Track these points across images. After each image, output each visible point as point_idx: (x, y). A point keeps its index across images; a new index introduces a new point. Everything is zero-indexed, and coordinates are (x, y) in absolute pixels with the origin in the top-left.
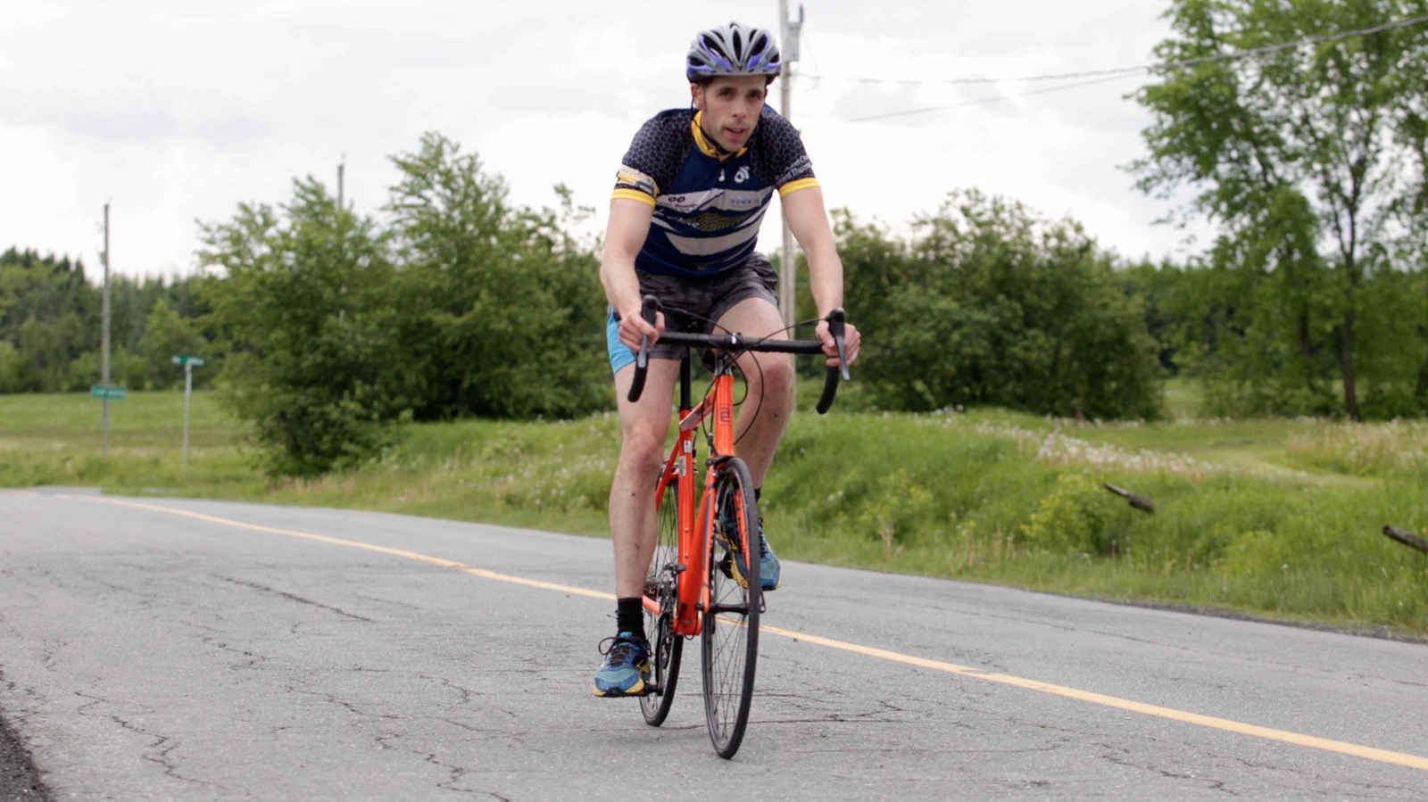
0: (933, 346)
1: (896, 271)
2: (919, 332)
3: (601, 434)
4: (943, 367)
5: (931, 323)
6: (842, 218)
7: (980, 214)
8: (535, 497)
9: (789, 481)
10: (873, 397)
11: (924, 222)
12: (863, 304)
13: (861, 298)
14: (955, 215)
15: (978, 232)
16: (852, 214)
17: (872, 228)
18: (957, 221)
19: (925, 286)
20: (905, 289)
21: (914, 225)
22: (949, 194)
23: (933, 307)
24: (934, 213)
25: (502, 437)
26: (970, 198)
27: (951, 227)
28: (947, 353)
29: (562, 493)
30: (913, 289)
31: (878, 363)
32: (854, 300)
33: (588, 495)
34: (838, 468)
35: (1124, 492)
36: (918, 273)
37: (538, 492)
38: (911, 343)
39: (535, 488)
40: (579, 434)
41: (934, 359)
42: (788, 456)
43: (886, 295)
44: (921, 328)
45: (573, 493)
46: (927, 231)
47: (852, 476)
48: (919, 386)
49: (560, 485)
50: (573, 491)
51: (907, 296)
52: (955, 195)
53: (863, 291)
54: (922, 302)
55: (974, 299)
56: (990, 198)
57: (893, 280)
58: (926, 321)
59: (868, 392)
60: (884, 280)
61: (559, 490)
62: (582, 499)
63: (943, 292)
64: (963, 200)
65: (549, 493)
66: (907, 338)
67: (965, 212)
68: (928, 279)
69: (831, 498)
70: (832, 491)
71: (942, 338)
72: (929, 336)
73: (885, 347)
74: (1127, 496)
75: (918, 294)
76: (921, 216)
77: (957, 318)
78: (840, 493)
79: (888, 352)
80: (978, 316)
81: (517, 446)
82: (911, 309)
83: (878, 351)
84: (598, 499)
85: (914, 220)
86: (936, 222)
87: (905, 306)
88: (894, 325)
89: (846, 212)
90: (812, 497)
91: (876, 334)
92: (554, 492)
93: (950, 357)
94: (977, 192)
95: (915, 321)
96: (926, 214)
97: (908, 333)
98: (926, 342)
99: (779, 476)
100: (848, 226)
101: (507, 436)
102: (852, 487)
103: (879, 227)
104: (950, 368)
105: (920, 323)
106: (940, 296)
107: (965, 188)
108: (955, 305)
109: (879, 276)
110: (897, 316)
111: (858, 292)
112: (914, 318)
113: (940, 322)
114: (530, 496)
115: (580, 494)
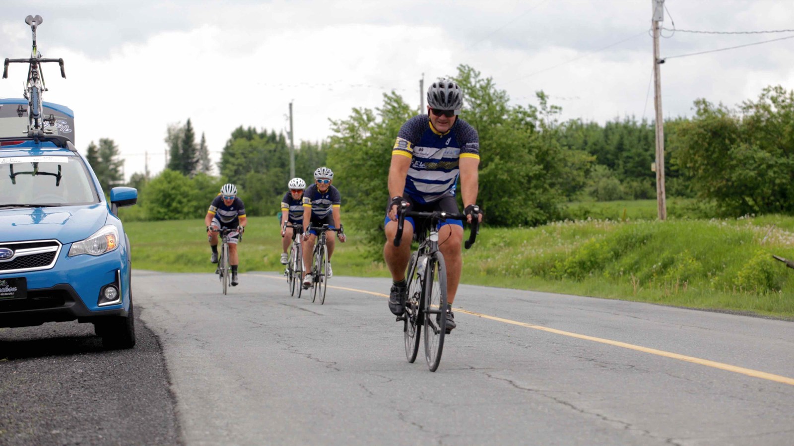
0: (756, 179)
1: (734, 136)
2: (748, 171)
3: (548, 234)
4: (762, 191)
5: (755, 165)
6: (702, 107)
7: (783, 101)
8: (503, 269)
9: (637, 258)
10: (723, 209)
11: (751, 107)
12: (715, 156)
13: (714, 152)
14: (768, 102)
15: (783, 112)
16: (708, 104)
17: (720, 111)
18: (770, 106)
19: (751, 144)
20: (739, 146)
21: (744, 108)
22: (764, 90)
23: (755, 156)
24: (756, 101)
25: (497, 236)
26: (777, 92)
27: (766, 108)
28: (765, 183)
29: (517, 267)
30: (743, 146)
31: (725, 189)
32: (710, 153)
33: (531, 268)
34: (661, 250)
35: (783, 259)
36: (747, 136)
37: (505, 267)
38: (742, 177)
39: (503, 265)
40: (537, 234)
41: (758, 187)
42: (638, 245)
43: (728, 150)
44: (747, 169)
45: (523, 267)
46: (752, 112)
47: (666, 254)
48: (750, 201)
49: (517, 263)
50: (523, 266)
51: (741, 150)
52: (768, 90)
53: (715, 148)
54: (749, 153)
55: (780, 151)
56: (789, 92)
57: (732, 141)
58: (751, 164)
59: (720, 206)
60: (727, 141)
61: (516, 265)
62: (528, 270)
63: (762, 148)
64: (773, 93)
65: (510, 268)
66: (740, 174)
67: (774, 100)
68: (753, 140)
69: (654, 266)
70: (656, 262)
71: (761, 174)
72: (752, 174)
73: (728, 180)
74: (784, 262)
75: (747, 148)
76: (748, 103)
77: (771, 162)
78: (660, 264)
79: (730, 183)
80: (783, 160)
81: (505, 242)
82: (742, 158)
83: (724, 182)
84: (537, 270)
85: (744, 106)
86: (757, 106)
87: (738, 155)
88: (733, 168)
89: (704, 102)
90: (646, 267)
91: (723, 172)
92: (513, 267)
93: (767, 185)
94: (781, 88)
95: (745, 164)
96: (751, 102)
97: (740, 172)
98: (752, 176)
99: (632, 255)
100: (706, 111)
101: (500, 236)
102: (666, 260)
103: (724, 110)
104: (767, 190)
105: (747, 166)
106: (760, 150)
107: (773, 86)
108: (768, 155)
109: (724, 139)
110: (734, 162)
111: (712, 149)
112: (743, 163)
113: (759, 165)
114: (499, 269)
115: (528, 267)
